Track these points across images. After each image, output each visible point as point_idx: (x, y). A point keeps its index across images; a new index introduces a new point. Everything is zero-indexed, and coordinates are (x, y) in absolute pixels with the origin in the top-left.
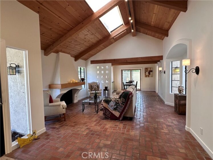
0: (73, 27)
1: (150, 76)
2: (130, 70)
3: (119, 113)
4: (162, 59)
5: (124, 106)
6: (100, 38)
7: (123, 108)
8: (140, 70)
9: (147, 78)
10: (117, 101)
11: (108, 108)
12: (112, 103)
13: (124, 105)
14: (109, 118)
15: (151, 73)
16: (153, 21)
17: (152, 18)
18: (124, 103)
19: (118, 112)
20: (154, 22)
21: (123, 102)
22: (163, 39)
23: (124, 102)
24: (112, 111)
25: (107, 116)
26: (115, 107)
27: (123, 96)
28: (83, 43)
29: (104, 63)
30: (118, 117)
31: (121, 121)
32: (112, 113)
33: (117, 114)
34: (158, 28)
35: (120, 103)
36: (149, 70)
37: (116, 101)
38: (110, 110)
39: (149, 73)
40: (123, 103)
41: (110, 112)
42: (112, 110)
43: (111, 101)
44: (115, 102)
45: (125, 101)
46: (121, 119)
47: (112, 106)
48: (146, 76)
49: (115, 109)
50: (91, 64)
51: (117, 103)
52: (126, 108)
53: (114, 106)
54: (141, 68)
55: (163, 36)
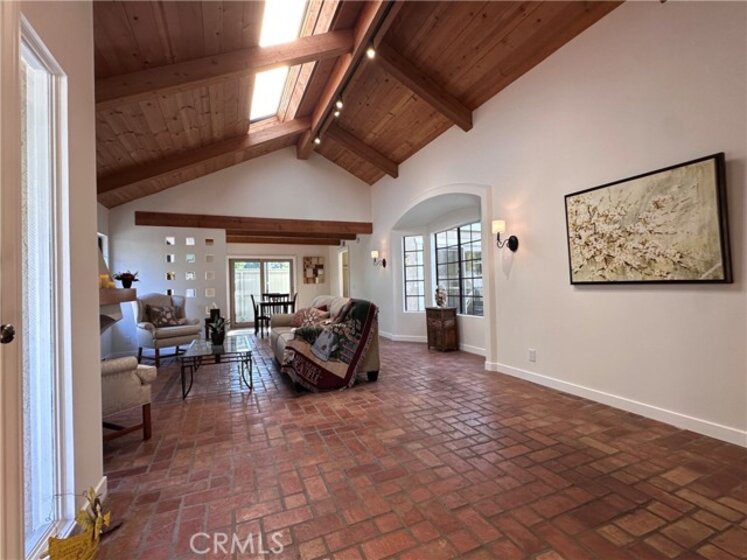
0: (173, 58)
1: (317, 279)
2: (258, 260)
3: (347, 366)
4: (370, 232)
5: (358, 342)
6: (215, 135)
7: (356, 347)
8: (287, 264)
9: (311, 285)
10: (340, 328)
11: (311, 357)
12: (324, 340)
13: (358, 338)
14: (315, 389)
15: (320, 272)
16: (375, 131)
17: (377, 124)
18: (360, 332)
19: (344, 361)
20: (375, 134)
21: (357, 330)
22: (372, 183)
23: (359, 328)
24: (323, 365)
25: (309, 382)
26: (334, 348)
27: (353, 314)
28: (155, 132)
29: (199, 226)
30: (343, 376)
31: (353, 386)
32: (324, 371)
33: (340, 369)
34: (377, 151)
35: (347, 335)
36: (314, 262)
37: (336, 330)
38: (318, 362)
39: (315, 273)
40: (358, 334)
41: (319, 367)
42: (324, 359)
43: (319, 332)
44: (333, 335)
45: (362, 326)
46: (352, 381)
47: (324, 347)
48: (307, 281)
49: (334, 356)
50: (137, 224)
51: (338, 337)
52: (366, 346)
53: (331, 346)
54: (294, 258)
55: (382, 173)
